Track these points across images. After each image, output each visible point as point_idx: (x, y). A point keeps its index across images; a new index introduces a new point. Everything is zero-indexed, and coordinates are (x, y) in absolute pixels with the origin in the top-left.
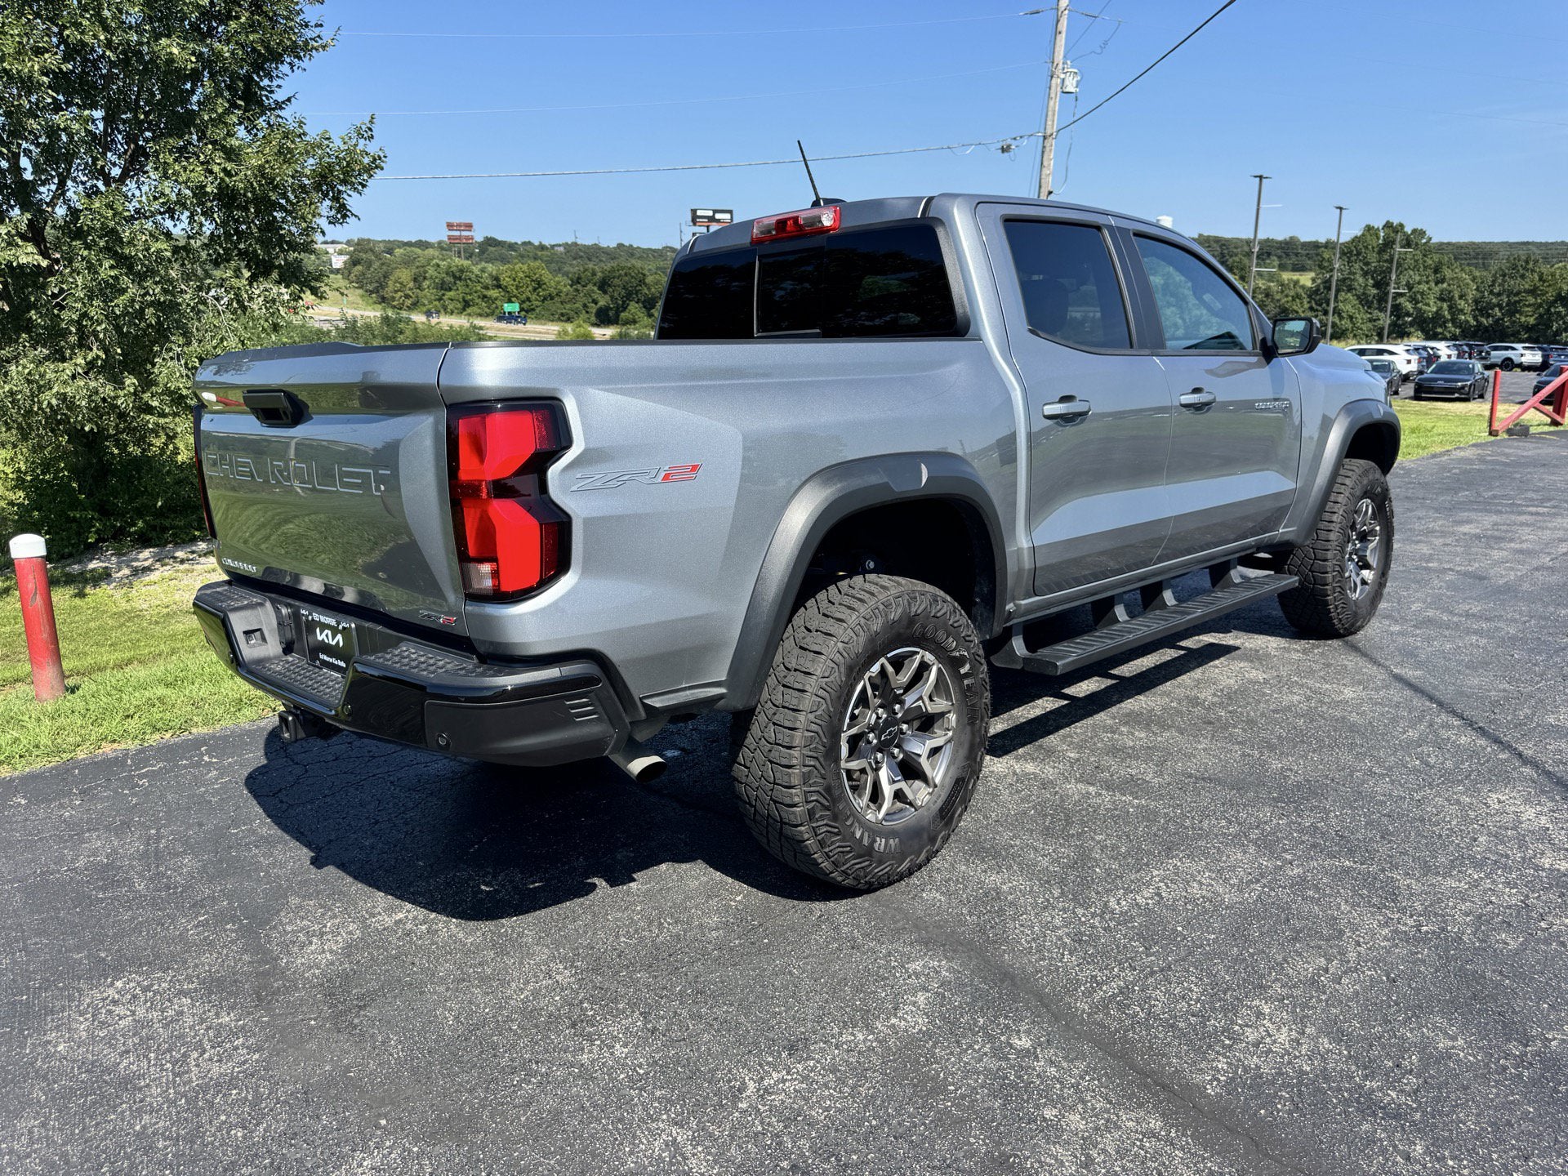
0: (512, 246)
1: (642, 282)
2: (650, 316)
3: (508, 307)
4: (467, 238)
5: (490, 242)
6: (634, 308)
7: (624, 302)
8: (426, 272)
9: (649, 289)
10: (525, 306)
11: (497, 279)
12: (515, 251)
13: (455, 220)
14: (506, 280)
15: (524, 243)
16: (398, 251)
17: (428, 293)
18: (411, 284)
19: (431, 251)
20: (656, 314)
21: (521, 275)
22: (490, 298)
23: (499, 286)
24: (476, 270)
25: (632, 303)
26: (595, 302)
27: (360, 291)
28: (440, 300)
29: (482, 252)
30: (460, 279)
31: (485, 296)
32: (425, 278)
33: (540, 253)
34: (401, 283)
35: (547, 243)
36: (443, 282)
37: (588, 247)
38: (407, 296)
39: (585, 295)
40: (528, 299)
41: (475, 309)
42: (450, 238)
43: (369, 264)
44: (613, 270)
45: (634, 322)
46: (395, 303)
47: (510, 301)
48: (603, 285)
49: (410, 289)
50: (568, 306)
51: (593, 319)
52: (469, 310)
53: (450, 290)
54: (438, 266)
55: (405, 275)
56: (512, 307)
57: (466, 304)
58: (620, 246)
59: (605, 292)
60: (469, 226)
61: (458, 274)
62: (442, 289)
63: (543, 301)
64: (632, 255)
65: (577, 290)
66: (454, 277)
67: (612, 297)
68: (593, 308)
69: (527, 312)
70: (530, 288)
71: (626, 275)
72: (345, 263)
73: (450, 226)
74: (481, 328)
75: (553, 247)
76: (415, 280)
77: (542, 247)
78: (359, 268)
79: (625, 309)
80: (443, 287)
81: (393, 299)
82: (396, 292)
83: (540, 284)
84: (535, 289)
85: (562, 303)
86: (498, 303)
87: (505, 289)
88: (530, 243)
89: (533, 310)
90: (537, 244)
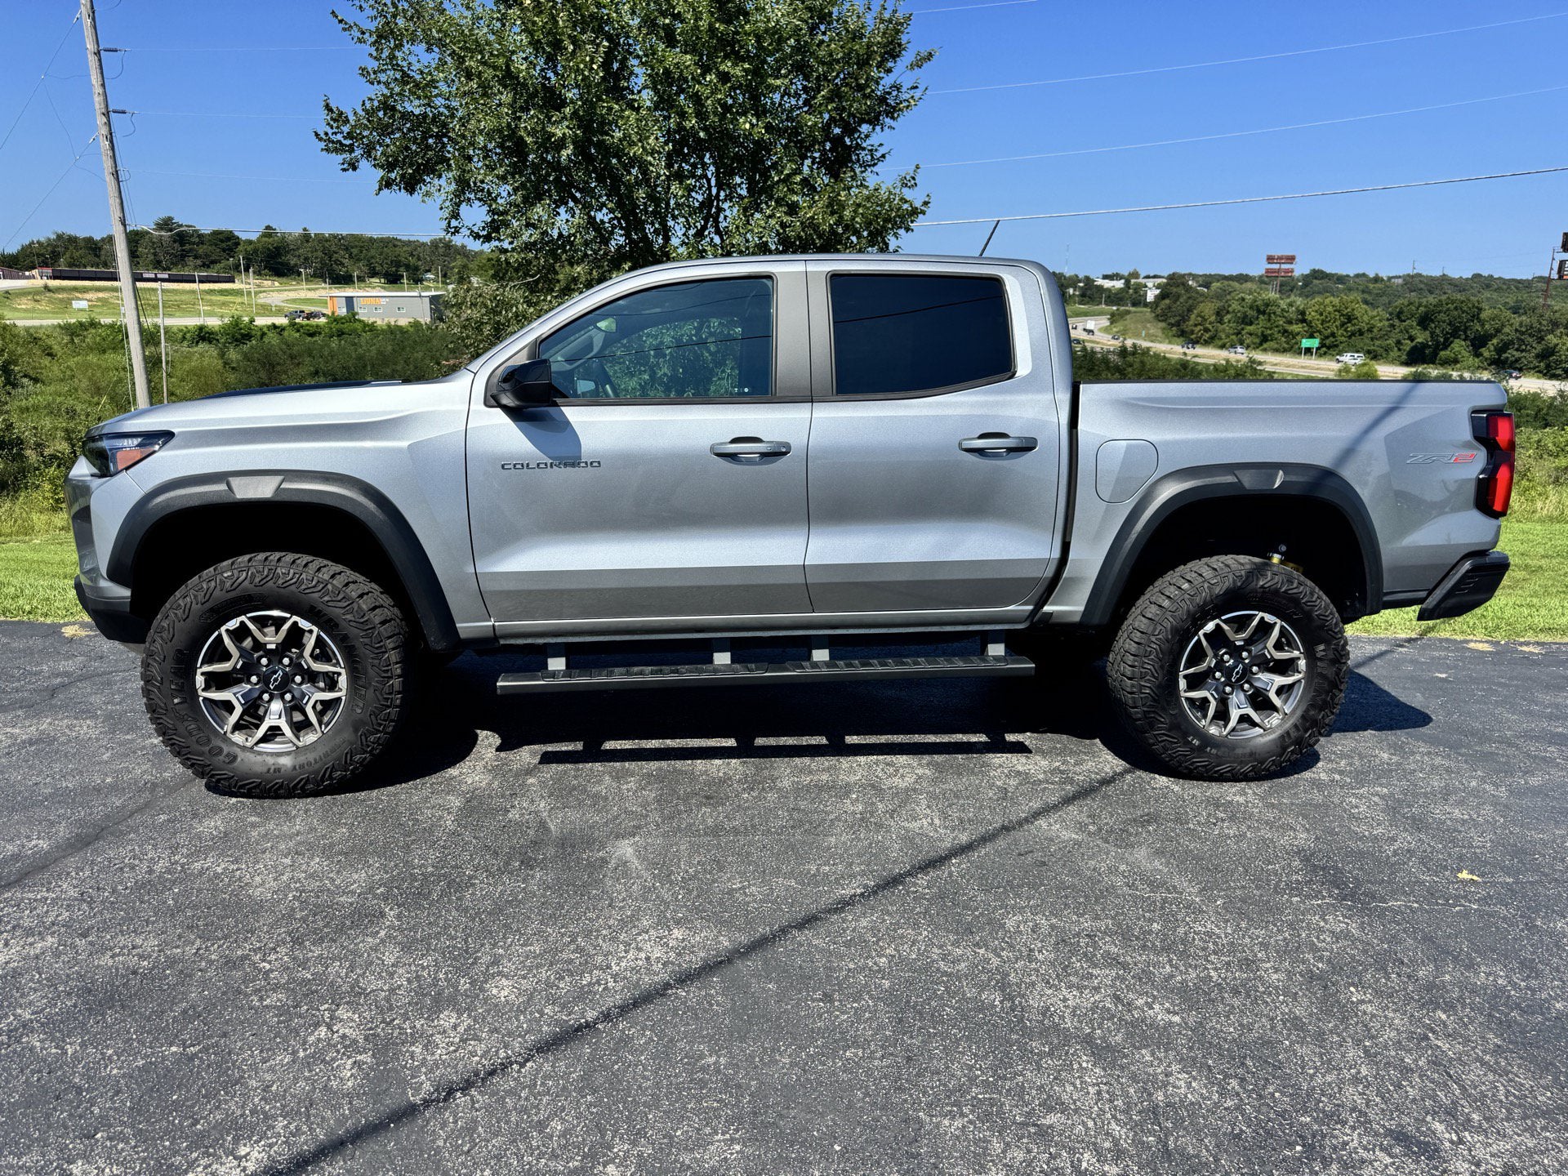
0: (1341, 279)
1: (1476, 317)
2: (1477, 355)
3: (1306, 343)
4: (1287, 271)
5: (1317, 274)
6: (1459, 346)
7: (1446, 340)
8: (1229, 306)
9: (1483, 325)
10: (1327, 342)
11: (1303, 313)
12: (1342, 283)
13: (1277, 253)
14: (1311, 315)
15: (1357, 276)
16: (1215, 285)
17: (1228, 327)
18: (1213, 318)
19: (1249, 285)
20: (1486, 354)
21: (1330, 309)
22: (1292, 333)
23: (1304, 321)
24: (1283, 304)
25: (1457, 341)
26: (1412, 339)
27: (1163, 325)
28: (1237, 334)
29: (1306, 285)
30: (1264, 313)
31: (1286, 331)
32: (1228, 312)
33: (1371, 286)
34: (1203, 317)
35: (1384, 275)
36: (1245, 316)
37: (1432, 278)
38: (1207, 330)
39: (1401, 331)
40: (1333, 335)
41: (1273, 344)
42: (1268, 271)
43: (1178, 296)
44: (1440, 303)
45: (1456, 361)
46: (1193, 337)
47: (1311, 336)
48: (1424, 321)
49: (1210, 323)
50: (1377, 343)
51: (1404, 357)
52: (1265, 346)
53: (1251, 324)
54: (1243, 299)
55: (1208, 309)
56: (1314, 343)
57: (1265, 339)
58: (1477, 276)
59: (1425, 328)
60: (1291, 259)
61: (1262, 308)
62: (1243, 322)
63: (1350, 337)
64: (1488, 286)
65: (1392, 326)
66: (1259, 311)
67: (1432, 333)
68: (1408, 345)
69: (1329, 348)
70: (1338, 323)
71: (1456, 308)
72: (1156, 297)
73: (1270, 259)
74: (1260, 363)
75: (1390, 278)
76: (1218, 314)
77: (1377, 279)
78: (1167, 301)
79: (1445, 348)
80: (1246, 320)
81: (1192, 332)
82: (1196, 325)
83: (1350, 318)
84: (1343, 324)
85: (1372, 339)
86: (1298, 338)
87: (1309, 324)
88: (1364, 275)
89: (1337, 346)
90: (1372, 275)
